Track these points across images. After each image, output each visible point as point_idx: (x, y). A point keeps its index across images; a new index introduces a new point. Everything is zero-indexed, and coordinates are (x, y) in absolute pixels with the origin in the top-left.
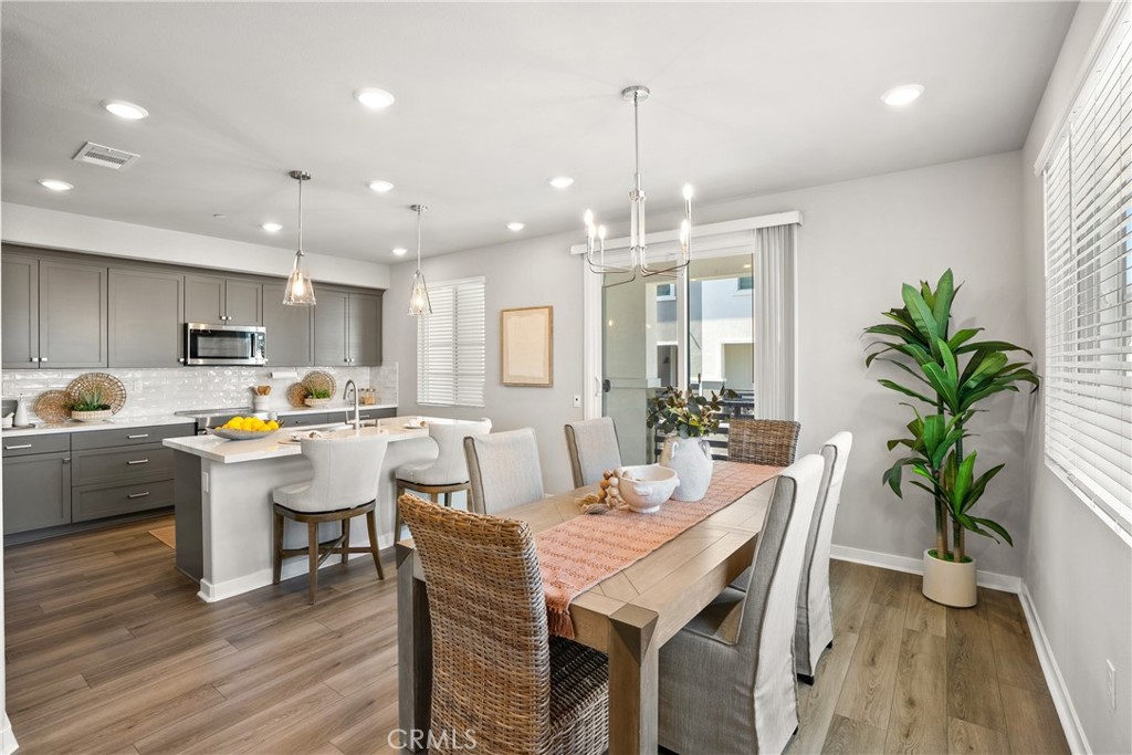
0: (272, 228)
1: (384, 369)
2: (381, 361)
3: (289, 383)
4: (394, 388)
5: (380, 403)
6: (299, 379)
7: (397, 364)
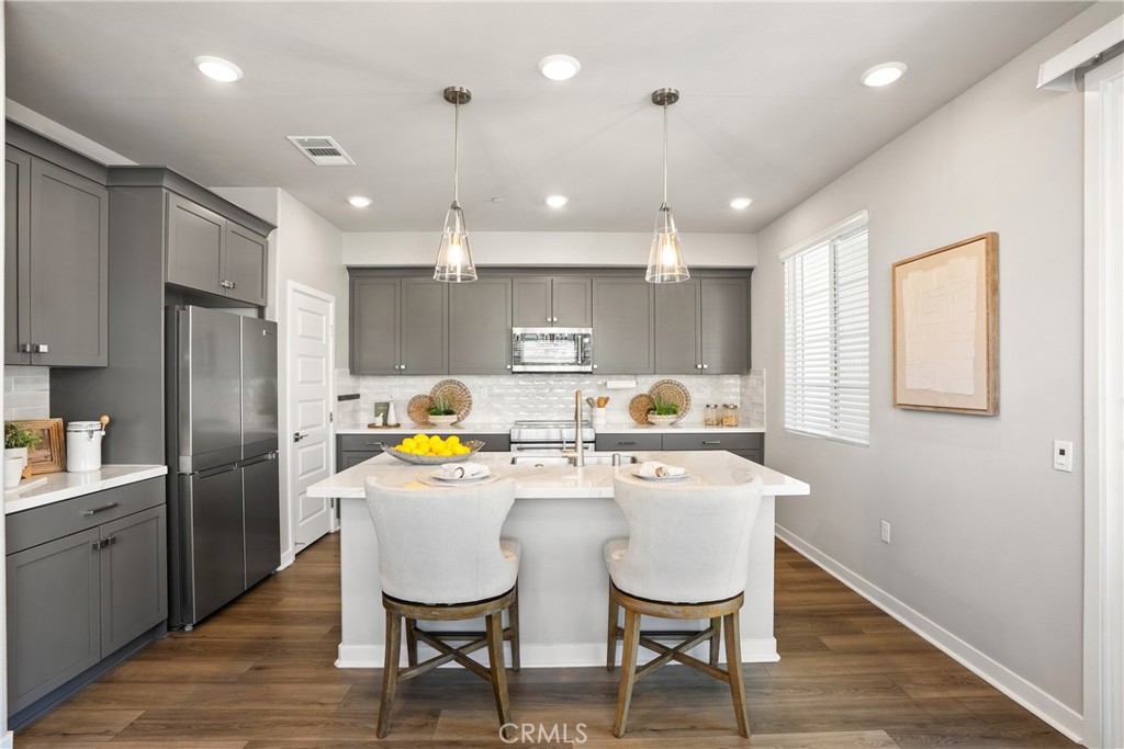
0: (556, 202)
1: (753, 379)
2: (749, 367)
3: (633, 394)
4: (761, 405)
5: (747, 423)
6: (645, 390)
7: (765, 370)
